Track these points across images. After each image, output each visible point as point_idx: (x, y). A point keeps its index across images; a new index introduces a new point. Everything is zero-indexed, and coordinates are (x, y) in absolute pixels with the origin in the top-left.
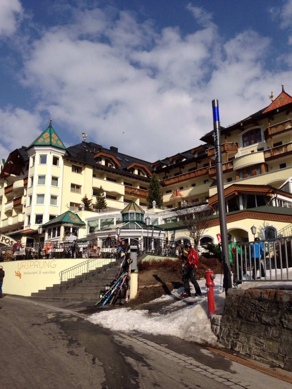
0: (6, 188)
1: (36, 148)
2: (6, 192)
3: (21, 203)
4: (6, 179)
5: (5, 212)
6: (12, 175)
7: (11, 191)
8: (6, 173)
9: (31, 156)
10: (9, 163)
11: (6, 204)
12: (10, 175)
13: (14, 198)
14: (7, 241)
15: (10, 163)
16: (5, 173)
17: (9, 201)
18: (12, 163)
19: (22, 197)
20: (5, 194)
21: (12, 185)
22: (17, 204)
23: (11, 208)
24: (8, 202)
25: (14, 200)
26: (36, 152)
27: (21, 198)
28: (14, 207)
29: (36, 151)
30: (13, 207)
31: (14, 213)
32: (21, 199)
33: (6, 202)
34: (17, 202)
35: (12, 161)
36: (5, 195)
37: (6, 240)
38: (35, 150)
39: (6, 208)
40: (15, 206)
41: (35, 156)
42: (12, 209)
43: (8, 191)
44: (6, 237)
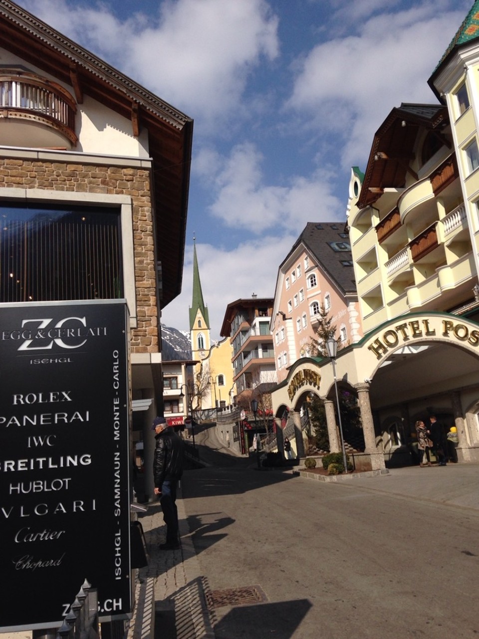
0: (377, 228)
1: (463, 55)
2: (380, 237)
3: (437, 242)
4: (374, 205)
5: (390, 283)
6: (387, 190)
7: (399, 225)
8: (374, 190)
9: (449, 91)
10: (376, 157)
11: (387, 264)
12: (383, 191)
13: (410, 240)
14: (462, 333)
15: (379, 157)
16: (370, 189)
17: (393, 253)
18: (384, 156)
19: (434, 226)
20: (381, 240)
21: (397, 211)
22: (423, 252)
23: (408, 266)
24: (389, 258)
25: (411, 245)
26: (469, 67)
27: (433, 229)
28: (415, 262)
29: (467, 63)
30: (412, 261)
31: (419, 277)
32: (435, 231)
33: (387, 260)
34: (424, 244)
35: (382, 152)
36: (380, 244)
37: (456, 329)
38: (464, 61)
39: (390, 274)
40: (416, 258)
41: (464, 81)
42: (409, 270)
43: (385, 230)
44: (456, 322)
